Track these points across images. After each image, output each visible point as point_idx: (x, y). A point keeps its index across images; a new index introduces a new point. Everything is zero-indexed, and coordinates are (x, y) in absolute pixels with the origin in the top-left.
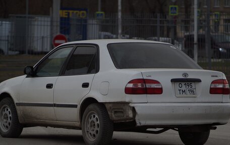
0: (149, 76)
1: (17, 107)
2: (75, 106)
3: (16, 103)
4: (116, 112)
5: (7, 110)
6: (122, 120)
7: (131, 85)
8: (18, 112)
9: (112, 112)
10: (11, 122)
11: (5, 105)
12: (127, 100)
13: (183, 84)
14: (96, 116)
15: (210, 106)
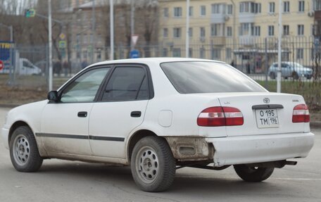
0: (228, 103)
1: (37, 138)
2: (122, 140)
3: (36, 134)
4: (182, 148)
5: (23, 140)
6: (192, 158)
7: (206, 115)
8: (39, 144)
9: (176, 148)
10: (28, 154)
11: (20, 135)
12: (201, 134)
13: (264, 111)
14: (153, 153)
15: (295, 138)
